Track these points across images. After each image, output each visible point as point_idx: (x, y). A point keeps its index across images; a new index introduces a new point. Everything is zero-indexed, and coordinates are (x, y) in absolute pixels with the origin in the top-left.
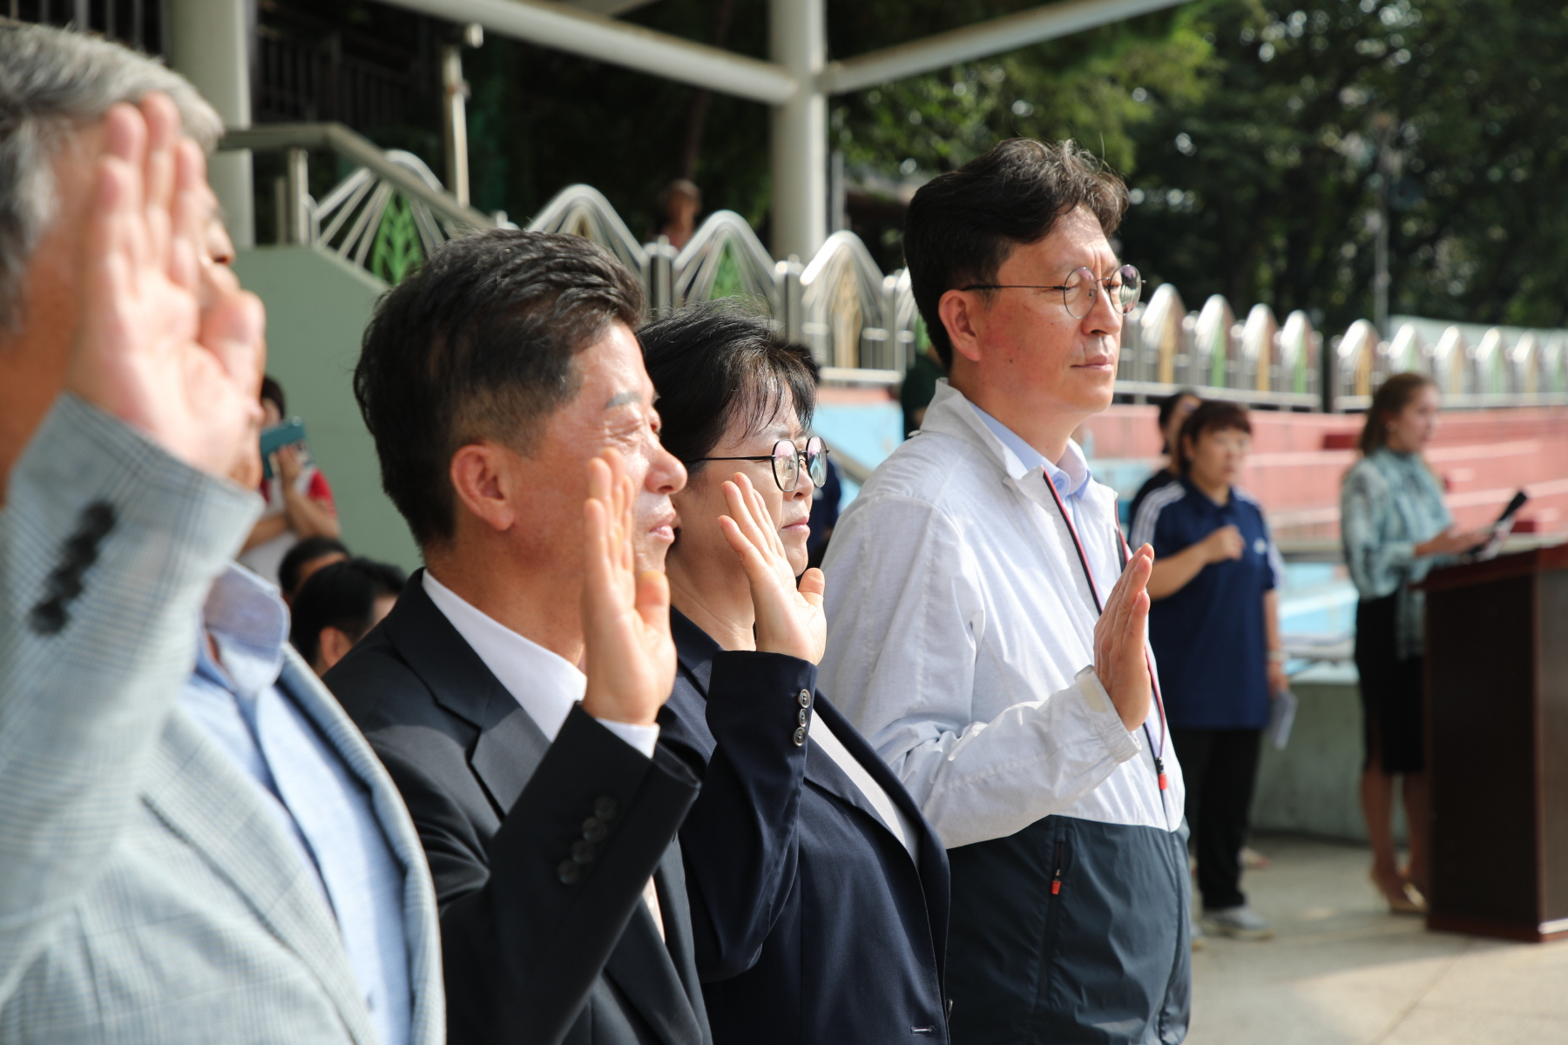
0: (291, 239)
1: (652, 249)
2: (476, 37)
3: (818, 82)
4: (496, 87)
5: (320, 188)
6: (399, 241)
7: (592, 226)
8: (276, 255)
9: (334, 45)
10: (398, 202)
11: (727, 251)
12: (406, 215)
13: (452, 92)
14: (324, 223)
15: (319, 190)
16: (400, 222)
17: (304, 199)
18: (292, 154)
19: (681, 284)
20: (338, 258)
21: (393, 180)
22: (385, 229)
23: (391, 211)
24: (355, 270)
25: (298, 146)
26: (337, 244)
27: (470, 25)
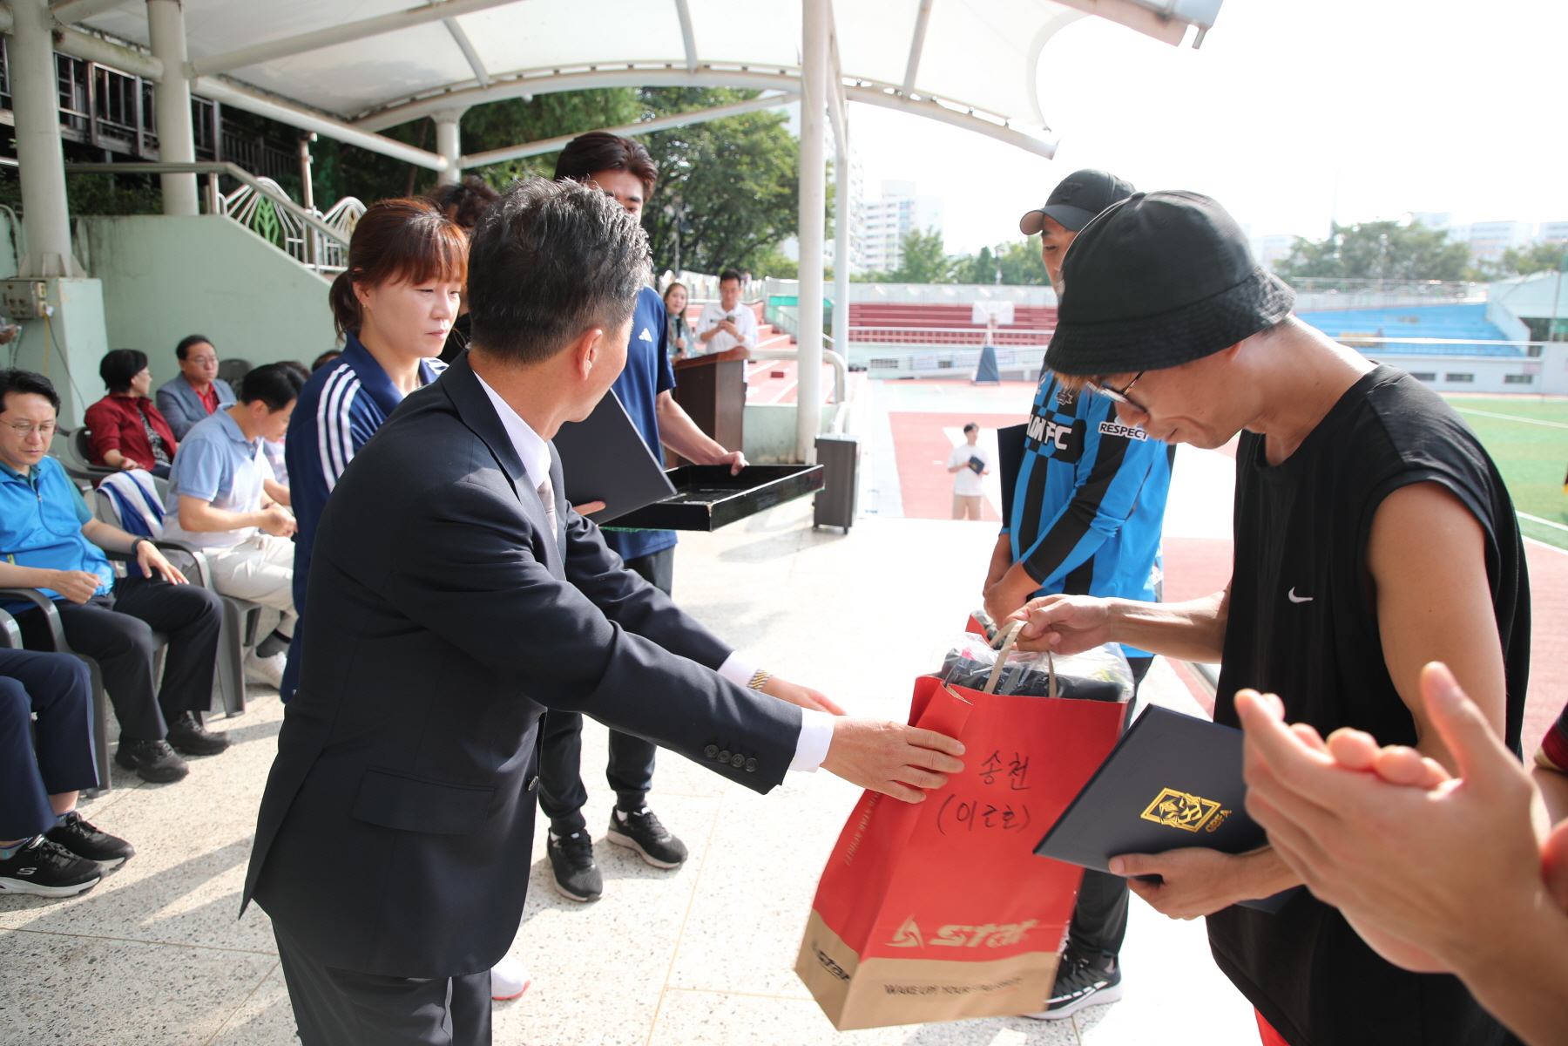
0: (212, 212)
2: (315, 138)
3: (457, 163)
4: (329, 161)
5: (226, 191)
6: (267, 216)
8: (206, 217)
9: (261, 141)
10: (266, 201)
12: (270, 204)
13: (306, 160)
14: (229, 207)
16: (266, 208)
17: (218, 195)
18: (212, 175)
20: (237, 222)
21: (262, 191)
22: (260, 210)
23: (262, 202)
24: (246, 228)
25: (214, 172)
26: (235, 216)
27: (310, 132)
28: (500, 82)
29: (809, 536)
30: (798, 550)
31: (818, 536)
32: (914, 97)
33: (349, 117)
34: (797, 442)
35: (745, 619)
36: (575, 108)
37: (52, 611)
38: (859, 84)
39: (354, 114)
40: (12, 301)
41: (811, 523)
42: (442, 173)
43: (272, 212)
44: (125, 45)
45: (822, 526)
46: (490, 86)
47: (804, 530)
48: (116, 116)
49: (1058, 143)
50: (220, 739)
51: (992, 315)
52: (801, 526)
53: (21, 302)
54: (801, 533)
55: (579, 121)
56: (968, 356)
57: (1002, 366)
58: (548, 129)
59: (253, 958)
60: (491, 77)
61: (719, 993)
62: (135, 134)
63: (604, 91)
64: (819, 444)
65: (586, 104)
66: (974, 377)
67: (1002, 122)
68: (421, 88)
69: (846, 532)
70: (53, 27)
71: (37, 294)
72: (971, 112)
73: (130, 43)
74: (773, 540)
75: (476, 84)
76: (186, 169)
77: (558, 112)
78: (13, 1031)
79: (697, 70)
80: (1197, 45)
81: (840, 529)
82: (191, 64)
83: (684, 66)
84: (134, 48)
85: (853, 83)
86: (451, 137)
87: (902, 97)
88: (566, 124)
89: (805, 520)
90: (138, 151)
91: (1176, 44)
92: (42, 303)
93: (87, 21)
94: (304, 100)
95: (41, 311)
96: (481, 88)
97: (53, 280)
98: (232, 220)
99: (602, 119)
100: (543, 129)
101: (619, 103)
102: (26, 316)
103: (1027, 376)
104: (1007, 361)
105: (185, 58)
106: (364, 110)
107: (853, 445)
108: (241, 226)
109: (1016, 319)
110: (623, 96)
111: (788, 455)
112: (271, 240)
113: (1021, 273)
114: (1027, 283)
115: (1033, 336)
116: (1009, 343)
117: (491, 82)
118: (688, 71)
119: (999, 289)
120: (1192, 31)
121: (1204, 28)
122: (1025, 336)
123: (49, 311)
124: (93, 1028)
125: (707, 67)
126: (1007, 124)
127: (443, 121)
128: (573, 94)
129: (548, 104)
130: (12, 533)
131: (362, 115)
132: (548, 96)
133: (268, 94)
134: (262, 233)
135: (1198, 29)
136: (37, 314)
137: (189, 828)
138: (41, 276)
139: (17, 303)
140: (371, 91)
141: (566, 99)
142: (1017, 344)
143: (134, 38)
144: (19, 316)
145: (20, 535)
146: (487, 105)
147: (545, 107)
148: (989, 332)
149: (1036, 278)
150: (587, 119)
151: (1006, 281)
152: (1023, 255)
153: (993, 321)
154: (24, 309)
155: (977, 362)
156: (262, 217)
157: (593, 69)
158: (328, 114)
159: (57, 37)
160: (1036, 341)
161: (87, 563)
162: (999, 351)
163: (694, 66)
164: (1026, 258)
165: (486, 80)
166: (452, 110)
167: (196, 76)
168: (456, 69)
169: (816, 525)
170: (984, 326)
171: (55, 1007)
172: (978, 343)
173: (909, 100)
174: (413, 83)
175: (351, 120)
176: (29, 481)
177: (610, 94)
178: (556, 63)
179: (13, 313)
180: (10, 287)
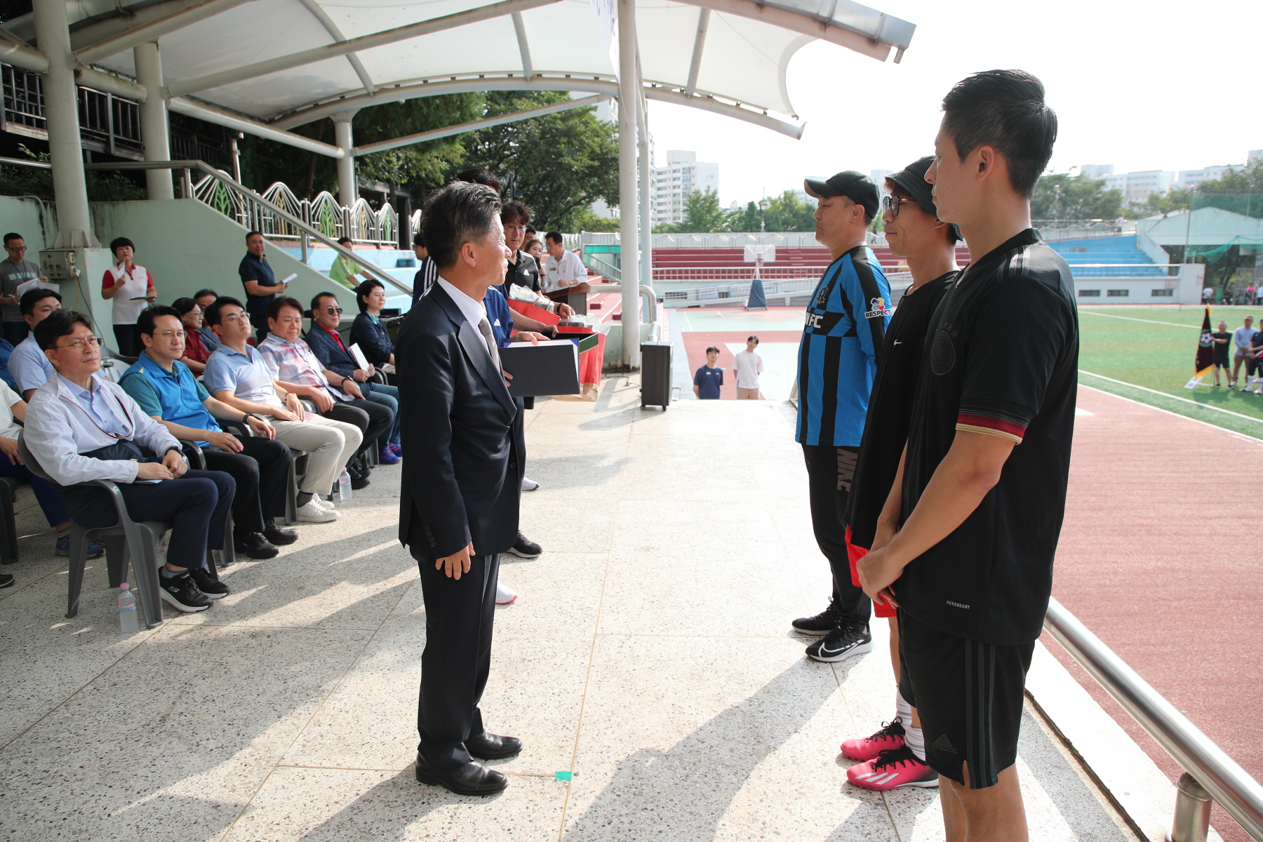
0: (187, 197)
1: (303, 202)
2: (242, 136)
3: (351, 151)
4: (249, 152)
5: (195, 181)
6: (222, 198)
7: (284, 194)
8: (183, 201)
9: (195, 138)
10: (221, 185)
11: (326, 201)
12: (224, 189)
13: (235, 153)
14: (198, 191)
15: (195, 183)
16: (222, 192)
17: (191, 184)
18: (185, 170)
19: (312, 213)
20: (203, 202)
21: (219, 178)
22: (217, 193)
23: (219, 187)
24: (208, 206)
25: (187, 167)
26: (201, 198)
27: (239, 132)
28: (382, 90)
29: (638, 413)
30: (633, 421)
31: (645, 412)
32: (695, 94)
33: (267, 120)
34: (623, 351)
35: (605, 463)
36: (438, 106)
37: (200, 452)
38: (654, 86)
39: (271, 117)
40: (51, 266)
41: (640, 404)
42: (340, 160)
43: (226, 195)
44: (107, 72)
45: (647, 406)
46: (375, 93)
47: (635, 409)
48: (93, 125)
49: (803, 126)
50: (291, 534)
51: (759, 255)
52: (632, 407)
53: (58, 266)
54: (633, 410)
55: (441, 117)
56: (742, 288)
57: (768, 295)
58: (418, 124)
59: (360, 632)
60: (375, 86)
61: (626, 635)
62: (108, 137)
63: (460, 95)
64: (643, 348)
65: (445, 104)
66: (746, 305)
67: (761, 112)
68: (322, 96)
69: (664, 409)
70: (75, 67)
71: (68, 260)
72: (738, 105)
73: (111, 71)
74: (614, 415)
75: (365, 92)
76: (164, 165)
77: (425, 111)
78: (242, 665)
79: (532, 79)
80: (897, 60)
81: (660, 407)
82: (167, 88)
83: (522, 75)
84: (114, 75)
85: (649, 85)
86: (346, 132)
87: (686, 95)
88: (431, 119)
89: (634, 402)
90: (110, 150)
91: (884, 59)
92: (72, 267)
93: (101, 62)
94: (234, 108)
95: (72, 272)
96: (368, 95)
97: (80, 250)
98: (199, 201)
99: (458, 114)
100: (413, 123)
101: (471, 102)
102: (62, 277)
103: (788, 302)
104: (772, 290)
105: (162, 85)
106: (279, 114)
107: (668, 348)
108: (206, 204)
109: (777, 258)
110: (474, 97)
111: (617, 361)
112: (226, 214)
113: (780, 222)
114: (785, 230)
115: (791, 271)
116: (773, 277)
117: (376, 90)
118: (525, 79)
119: (764, 235)
120: (894, 50)
121: (902, 49)
122: (785, 271)
123: (78, 274)
124: (285, 663)
125: (540, 75)
126: (765, 113)
127: (339, 121)
128: (437, 97)
129: (417, 105)
130: (170, 408)
131: (276, 118)
132: (416, 99)
133: (208, 104)
134: (220, 209)
135: (897, 49)
136: (69, 275)
137: (291, 579)
138: (71, 247)
139: (55, 267)
140: (284, 99)
141: (431, 101)
142: (779, 277)
143: (114, 67)
144: (56, 277)
145: (173, 410)
146: (372, 107)
147: (414, 107)
148: (757, 269)
149: (793, 226)
150: (447, 115)
151: (769, 229)
152: (781, 208)
153: (760, 260)
154: (60, 272)
155: (749, 293)
156: (219, 198)
157: (453, 79)
158: (252, 118)
159: (77, 74)
160: (794, 274)
161: (209, 426)
162: (766, 283)
163: (529, 75)
164: (784, 210)
165: (372, 89)
166: (346, 112)
167: (169, 98)
168: (350, 81)
169: (643, 405)
170: (753, 264)
171: (260, 655)
172: (748, 277)
173: (692, 97)
174: (317, 92)
175: (269, 122)
176: (174, 377)
177: (464, 96)
178: (424, 75)
179: (52, 275)
180: (49, 257)
